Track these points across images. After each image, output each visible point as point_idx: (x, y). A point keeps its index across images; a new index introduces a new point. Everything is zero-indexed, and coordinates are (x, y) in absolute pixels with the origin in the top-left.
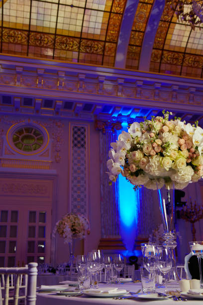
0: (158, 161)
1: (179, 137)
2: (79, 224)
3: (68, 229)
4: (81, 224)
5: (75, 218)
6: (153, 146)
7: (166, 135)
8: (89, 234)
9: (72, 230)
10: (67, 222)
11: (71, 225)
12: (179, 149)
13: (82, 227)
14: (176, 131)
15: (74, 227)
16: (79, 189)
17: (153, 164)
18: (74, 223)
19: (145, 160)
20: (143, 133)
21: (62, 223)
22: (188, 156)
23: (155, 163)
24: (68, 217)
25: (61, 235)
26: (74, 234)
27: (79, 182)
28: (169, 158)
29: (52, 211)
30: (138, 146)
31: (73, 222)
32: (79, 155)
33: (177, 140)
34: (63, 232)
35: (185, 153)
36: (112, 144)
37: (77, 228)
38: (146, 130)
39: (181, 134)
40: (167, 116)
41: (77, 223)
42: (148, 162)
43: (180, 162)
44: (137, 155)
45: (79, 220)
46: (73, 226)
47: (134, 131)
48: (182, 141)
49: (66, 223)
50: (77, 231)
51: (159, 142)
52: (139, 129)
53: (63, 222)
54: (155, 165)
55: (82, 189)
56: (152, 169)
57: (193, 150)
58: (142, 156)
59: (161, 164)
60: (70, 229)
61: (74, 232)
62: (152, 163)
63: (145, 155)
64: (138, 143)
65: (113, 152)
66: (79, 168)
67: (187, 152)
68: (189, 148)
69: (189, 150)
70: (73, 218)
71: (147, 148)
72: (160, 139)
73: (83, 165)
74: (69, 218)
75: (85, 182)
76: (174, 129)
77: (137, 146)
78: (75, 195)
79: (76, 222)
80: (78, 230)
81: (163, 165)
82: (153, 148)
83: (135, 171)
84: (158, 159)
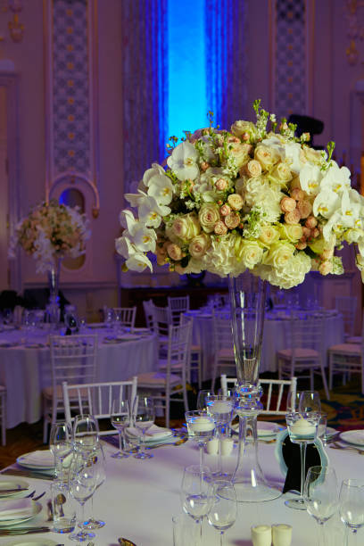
0: (231, 249)
1: (282, 191)
2: (70, 229)
3: (44, 242)
4: (74, 230)
5: (59, 215)
6: (221, 214)
7: (254, 186)
8: (95, 216)
9: (52, 242)
10: (42, 223)
11: (52, 230)
12: (282, 219)
13: (76, 236)
14: (277, 176)
15: (59, 237)
16: (71, 110)
17: (220, 255)
18: (58, 226)
19: (202, 242)
20: (202, 170)
21: (30, 226)
22: (300, 237)
23: (223, 251)
24: (45, 211)
25: (28, 253)
26: (58, 251)
27: (71, 92)
28: (256, 242)
29: (7, 163)
30: (190, 204)
31: (54, 225)
32: (70, 22)
33: (279, 200)
34: (32, 246)
35: (294, 231)
36: (129, 197)
37: (64, 239)
38: (210, 164)
39: (289, 184)
40: (263, 122)
41: (65, 226)
42: (209, 247)
43: (279, 255)
44: (184, 230)
45: (68, 218)
46: (54, 234)
47: (181, 164)
48: (290, 204)
49: (39, 227)
50: (64, 245)
51: (236, 202)
52: (194, 158)
53: (33, 223)
54: (225, 256)
55: (80, 110)
56: (217, 265)
57: (313, 222)
58: (196, 231)
59: (237, 255)
60: (48, 241)
61: (58, 247)
62: (216, 252)
63: (201, 231)
64: (190, 197)
65: (130, 220)
66: (70, 57)
67: (299, 227)
68: (304, 216)
69: (303, 222)
70: (55, 215)
71: (209, 216)
72: (241, 194)
73: (79, 48)
74: (46, 214)
75: (87, 93)
76: (274, 173)
77: (187, 203)
78: (63, 126)
79: (62, 224)
80: (68, 242)
81: (241, 258)
82: (223, 218)
83: (179, 258)
84: (230, 244)
